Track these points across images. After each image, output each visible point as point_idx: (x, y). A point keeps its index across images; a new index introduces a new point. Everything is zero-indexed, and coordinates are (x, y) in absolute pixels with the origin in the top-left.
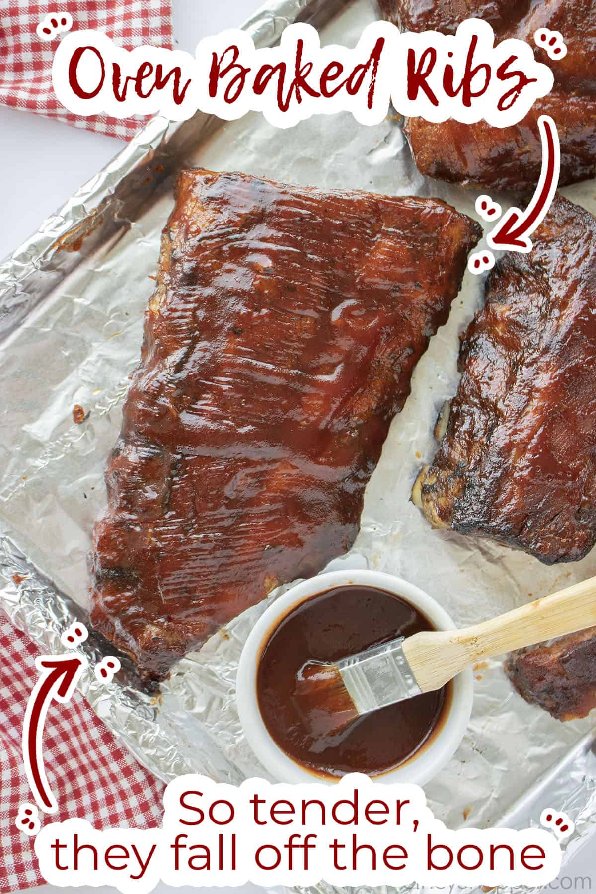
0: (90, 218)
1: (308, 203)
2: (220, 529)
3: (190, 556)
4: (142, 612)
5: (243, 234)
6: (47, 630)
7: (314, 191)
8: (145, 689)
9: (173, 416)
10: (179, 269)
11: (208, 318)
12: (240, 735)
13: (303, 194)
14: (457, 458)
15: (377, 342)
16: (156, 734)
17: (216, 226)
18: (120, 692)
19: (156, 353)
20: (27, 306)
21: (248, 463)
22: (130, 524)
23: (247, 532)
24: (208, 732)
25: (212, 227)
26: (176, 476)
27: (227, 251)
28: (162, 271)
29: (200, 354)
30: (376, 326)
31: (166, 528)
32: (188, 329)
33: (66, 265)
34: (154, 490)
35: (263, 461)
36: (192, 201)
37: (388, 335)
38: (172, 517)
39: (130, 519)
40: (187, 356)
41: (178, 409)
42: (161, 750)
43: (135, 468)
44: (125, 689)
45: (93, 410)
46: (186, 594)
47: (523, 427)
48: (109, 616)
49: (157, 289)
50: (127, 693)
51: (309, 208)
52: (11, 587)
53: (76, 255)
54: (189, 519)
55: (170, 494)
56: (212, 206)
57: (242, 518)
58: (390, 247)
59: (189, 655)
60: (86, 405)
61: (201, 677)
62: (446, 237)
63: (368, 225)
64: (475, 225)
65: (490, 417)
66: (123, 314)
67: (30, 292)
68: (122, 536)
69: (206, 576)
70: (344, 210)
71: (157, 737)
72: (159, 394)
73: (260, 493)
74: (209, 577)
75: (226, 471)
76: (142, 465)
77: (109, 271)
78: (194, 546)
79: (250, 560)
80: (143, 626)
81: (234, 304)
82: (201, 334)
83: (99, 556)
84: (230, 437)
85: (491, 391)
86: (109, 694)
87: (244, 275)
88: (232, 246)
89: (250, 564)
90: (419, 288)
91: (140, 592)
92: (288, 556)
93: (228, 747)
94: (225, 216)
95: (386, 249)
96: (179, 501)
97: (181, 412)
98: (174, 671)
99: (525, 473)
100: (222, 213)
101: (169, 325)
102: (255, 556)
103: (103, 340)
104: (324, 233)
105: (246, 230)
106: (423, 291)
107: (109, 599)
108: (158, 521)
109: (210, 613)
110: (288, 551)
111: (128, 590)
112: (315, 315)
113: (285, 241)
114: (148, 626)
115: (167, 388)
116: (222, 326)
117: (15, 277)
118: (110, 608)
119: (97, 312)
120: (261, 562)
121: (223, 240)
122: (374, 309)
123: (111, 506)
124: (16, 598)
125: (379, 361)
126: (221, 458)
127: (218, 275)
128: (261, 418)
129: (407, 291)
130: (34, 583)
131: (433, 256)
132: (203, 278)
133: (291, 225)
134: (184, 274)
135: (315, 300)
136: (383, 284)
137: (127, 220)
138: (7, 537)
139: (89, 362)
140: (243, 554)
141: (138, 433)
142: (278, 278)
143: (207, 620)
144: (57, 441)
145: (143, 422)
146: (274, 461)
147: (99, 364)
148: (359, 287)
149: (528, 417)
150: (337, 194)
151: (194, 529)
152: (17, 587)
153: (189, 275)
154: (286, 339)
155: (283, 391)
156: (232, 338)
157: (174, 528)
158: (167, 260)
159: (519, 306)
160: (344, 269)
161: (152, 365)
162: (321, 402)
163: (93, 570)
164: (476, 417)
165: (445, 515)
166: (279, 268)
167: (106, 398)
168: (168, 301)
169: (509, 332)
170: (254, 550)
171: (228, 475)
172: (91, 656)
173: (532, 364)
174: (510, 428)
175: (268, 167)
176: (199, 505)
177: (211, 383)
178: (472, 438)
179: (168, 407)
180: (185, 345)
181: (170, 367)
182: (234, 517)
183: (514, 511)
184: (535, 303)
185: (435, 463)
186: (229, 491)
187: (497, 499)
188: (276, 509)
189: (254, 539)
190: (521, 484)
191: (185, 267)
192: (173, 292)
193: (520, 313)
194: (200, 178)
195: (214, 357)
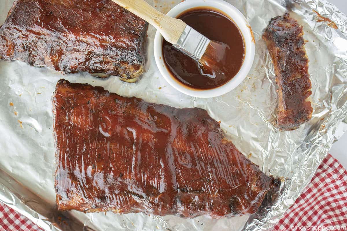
1: (62, 156)
2: (206, 167)
3: (219, 177)
4: (247, 193)
5: (80, 180)
7: (57, 153)
8: (278, 185)
9: (162, 196)
10: (99, 204)
11: (118, 189)
13: (58, 158)
14: (112, 67)
15: (116, 115)
16: (296, 178)
17: (79, 192)
18: (282, 196)
19: (137, 207)
21: (176, 160)
22: (211, 205)
23: (205, 155)
25: (79, 194)
26: (187, 189)
27: (88, 186)
28: (102, 211)
29: (134, 189)
30: (109, 117)
31: (210, 190)
32: (124, 196)
34: (194, 197)
35: (174, 154)
36: (70, 204)
37: (111, 111)
38: (204, 188)
39: (209, 205)
40: (135, 194)
42: (303, 175)
43: (187, 207)
44: (280, 194)
45: (166, 228)
46: (236, 176)
47: (93, 42)
48: (251, 206)
49: (110, 211)
50: (282, 193)
51: (64, 155)
54: (204, 181)
55: (195, 191)
56: (70, 195)
57: (199, 158)
58: (74, 117)
59: (261, 169)
62: (66, 94)
63: (67, 128)
64: (59, 83)
65: (92, 56)
66: (123, 223)
68: (216, 207)
69: (227, 169)
70: (62, 140)
71: (298, 177)
72: (154, 203)
73: (188, 152)
75: (181, 169)
76: (185, 204)
78: (215, 177)
80: (252, 191)
81: (110, 179)
82: (125, 190)
83: (226, 215)
84: (167, 170)
85: (82, 58)
86: (283, 201)
87: (97, 177)
88: (86, 184)
89: (218, 151)
90: (89, 102)
91: (238, 196)
92: (212, 136)
94: (73, 189)
95: (76, 119)
96: (197, 186)
97: (159, 193)
98: (269, 174)
99: (112, 37)
100: (73, 191)
101: (124, 204)
102: (215, 150)
103: (136, 229)
104: (73, 147)
105: (78, 179)
106: (90, 100)
107: (243, 207)
108: (207, 193)
109: (242, 164)
110: (210, 137)
111: (238, 200)
112: (109, 143)
113: (80, 162)
114: (252, 189)
115: (150, 201)
116: (120, 182)
118: (247, 206)
120: (216, 147)
121: (84, 188)
122: (101, 119)
123: (204, 214)
125: (123, 113)
126: (176, 172)
127: (99, 188)
128: (156, 159)
129: (92, 107)
131: (75, 98)
132: (102, 194)
133: (73, 161)
134: (101, 202)
135: (102, 145)
136: (91, 117)
137: (83, 228)
140: (214, 155)
141: (172, 208)
142: (96, 163)
143: (245, 165)
145: (166, 207)
146: (173, 149)
147: (146, 228)
148: (93, 127)
149: (89, 41)
150: (56, 143)
151: (208, 178)
153: (101, 200)
154: (121, 154)
155: (143, 151)
156: (124, 177)
157: (209, 186)
158: (97, 210)
159: (43, 52)
160: (87, 135)
161: (142, 208)
162: (145, 135)
163: (233, 216)
164: (93, 62)
165: (137, 68)
166: (91, 163)
167: (160, 223)
168: (114, 206)
169: (55, 55)
170: (212, 151)
171: (182, 168)
172: (269, 211)
173: (66, 43)
174: (95, 47)
175: (50, 173)
176: (197, 177)
177: (145, 182)
178: (103, 62)
179: (159, 198)
180: (131, 196)
181: (142, 201)
182: (200, 162)
183: (129, 39)
184: (41, 46)
185: (117, 75)
186: (189, 166)
187: (125, 47)
188: (193, 144)
189: (207, 152)
190: (117, 38)
191: (98, 202)
192: (110, 205)
193: (46, 51)
194: (60, 202)
195: (134, 183)
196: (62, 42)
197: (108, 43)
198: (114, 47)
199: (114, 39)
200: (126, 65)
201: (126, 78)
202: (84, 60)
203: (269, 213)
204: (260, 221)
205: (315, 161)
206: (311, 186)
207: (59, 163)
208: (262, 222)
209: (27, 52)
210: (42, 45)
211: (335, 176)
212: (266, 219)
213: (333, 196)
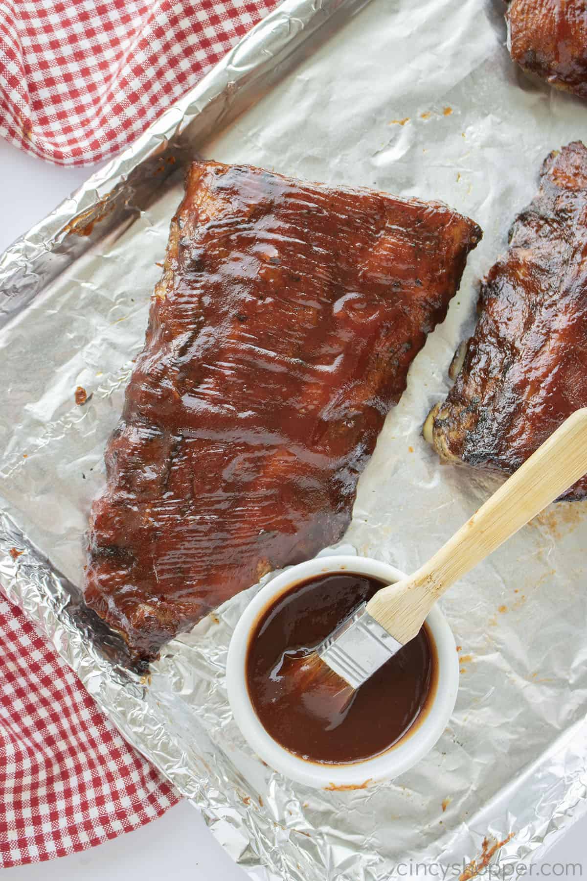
0: (102, 203)
1: (315, 196)
2: (216, 512)
3: (186, 537)
4: (136, 591)
5: (251, 224)
6: (42, 605)
7: (321, 186)
8: (135, 669)
9: (175, 398)
10: (187, 255)
11: (213, 304)
12: (225, 718)
13: (311, 188)
14: (471, 394)
15: (377, 336)
16: (145, 712)
17: (226, 215)
18: (111, 669)
19: (161, 336)
20: (36, 288)
21: (247, 448)
22: (128, 504)
23: (242, 516)
24: (194, 714)
25: (221, 216)
26: (176, 457)
27: (235, 240)
28: (170, 257)
29: (205, 339)
30: (377, 320)
31: (163, 509)
32: (194, 314)
33: (75, 249)
34: (154, 470)
35: (261, 447)
36: (202, 190)
37: (388, 329)
38: (170, 498)
39: (128, 499)
40: (192, 340)
41: (181, 391)
42: (149, 728)
43: (135, 449)
44: (115, 667)
45: (95, 392)
46: (180, 575)
47: (538, 366)
48: (103, 594)
49: (164, 275)
50: (118, 671)
51: (317, 202)
52: (8, 560)
53: (86, 239)
54: (186, 500)
55: (169, 475)
56: (222, 196)
57: (239, 502)
58: (393, 244)
59: (179, 636)
60: (89, 387)
61: (190, 660)
62: (447, 236)
63: (372, 221)
64: (476, 227)
65: (506, 356)
66: (128, 299)
67: (40, 274)
68: (120, 515)
69: (200, 557)
70: (349, 205)
71: (146, 715)
72: (162, 377)
73: (257, 478)
74: (203, 559)
75: (225, 454)
76: (143, 445)
77: (117, 257)
78: (191, 527)
79: (244, 544)
80: (136, 604)
81: (239, 292)
82: (206, 320)
83: (96, 534)
84: (229, 422)
85: (509, 332)
86: (100, 670)
87: (251, 264)
88: (240, 235)
89: (244, 548)
90: (419, 285)
91: (135, 571)
92: (281, 542)
93: (214, 730)
94: (235, 205)
95: (389, 246)
96: (177, 482)
97: (183, 394)
98: (163, 652)
99: (538, 410)
100: (231, 203)
101: (175, 310)
102: (249, 540)
103: (109, 325)
104: (329, 226)
105: (254, 220)
106: (422, 287)
107: (104, 577)
108: (156, 501)
109: (203, 594)
110: (281, 537)
111: (123, 569)
112: (318, 306)
113: (292, 233)
114: (140, 605)
115: (170, 370)
116: (227, 313)
117: (27, 257)
118: (104, 586)
119: (103, 297)
120: (255, 546)
121: (232, 229)
122: (376, 303)
123: (110, 486)
124: (13, 572)
125: (378, 355)
126: (221, 441)
127: (224, 262)
128: (260, 404)
129: (408, 287)
130: (31, 559)
131: (434, 254)
132: (210, 266)
133: (298, 218)
134: (193, 261)
135: (318, 292)
136: (384, 279)
137: (137, 208)
138: (5, 513)
139: (93, 346)
140: (238, 538)
141: (141, 414)
142: (283, 268)
143: (199, 601)
144: (59, 421)
145: (146, 403)
146: (272, 447)
147: (103, 348)
148: (361, 280)
149: (543, 357)
150: (345, 190)
151: (191, 510)
152: (14, 561)
153: (197, 262)
154: (289, 329)
155: (283, 378)
156: (237, 324)
157: (171, 508)
158: (175, 247)
159: (542, 251)
160: (348, 262)
161: (156, 348)
162: (319, 392)
163: (89, 549)
164: (492, 355)
165: (456, 448)
166: (284, 258)
167: (109, 381)
168: (175, 287)
169: (531, 275)
170: (249, 534)
171: (227, 458)
172: (84, 633)
173: (550, 306)
174: (526, 366)
175: (277, 163)
176: (197, 487)
177: (214, 368)
178: (487, 375)
179: (171, 389)
180: (190, 330)
181: (174, 350)
182: (230, 500)
183: (524, 446)
184: (557, 249)
185: (449, 399)
186: (227, 474)
187: (508, 433)
188: (272, 495)
189: (249, 523)
190: (533, 420)
191: (193, 254)
192: (180, 277)
193: (542, 257)
194: (210, 169)
195: (218, 341)
196: (556, 297)
197: (528, 399)
198: (515, 409)
199: (533, 413)
200: (468, 425)
201: (438, 418)
202: (501, 335)
203: (78, 632)
204: (64, 608)
205: (173, 761)
206: (117, 743)
207: (300, 188)
208: (62, 611)
209: (552, 215)
210: (559, 253)
211: (126, 802)
212: (67, 622)
213: (82, 788)
